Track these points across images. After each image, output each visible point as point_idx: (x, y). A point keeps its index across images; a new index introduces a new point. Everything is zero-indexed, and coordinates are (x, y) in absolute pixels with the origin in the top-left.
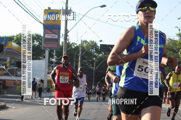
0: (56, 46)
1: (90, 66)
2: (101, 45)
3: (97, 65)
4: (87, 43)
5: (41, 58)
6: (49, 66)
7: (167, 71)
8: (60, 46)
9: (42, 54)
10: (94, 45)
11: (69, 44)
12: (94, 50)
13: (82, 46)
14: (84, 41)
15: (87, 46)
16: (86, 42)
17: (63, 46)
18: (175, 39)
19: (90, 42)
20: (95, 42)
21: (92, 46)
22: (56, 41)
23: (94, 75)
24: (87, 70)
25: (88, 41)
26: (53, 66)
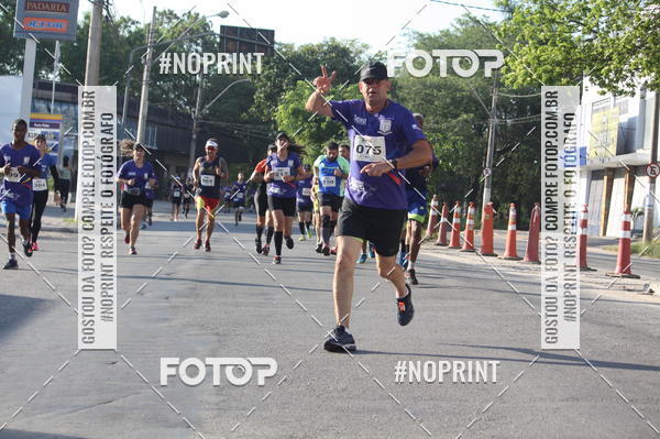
0: (62, 26)
1: (181, 102)
2: (222, 27)
3: (205, 100)
4: (175, 21)
5: (8, 68)
6: (35, 98)
7: (456, 130)
8: (78, 27)
9: (12, 56)
10: (198, 30)
11: (108, 19)
12: (197, 45)
13: (157, 31)
14: (163, 14)
15: (174, 32)
16: (170, 15)
17: (87, 26)
18: (491, 21)
19: (186, 17)
20: (204, 18)
21: (192, 31)
22: (64, 7)
23: (194, 136)
24: (172, 119)
25: (180, 15)
26: (49, 100)
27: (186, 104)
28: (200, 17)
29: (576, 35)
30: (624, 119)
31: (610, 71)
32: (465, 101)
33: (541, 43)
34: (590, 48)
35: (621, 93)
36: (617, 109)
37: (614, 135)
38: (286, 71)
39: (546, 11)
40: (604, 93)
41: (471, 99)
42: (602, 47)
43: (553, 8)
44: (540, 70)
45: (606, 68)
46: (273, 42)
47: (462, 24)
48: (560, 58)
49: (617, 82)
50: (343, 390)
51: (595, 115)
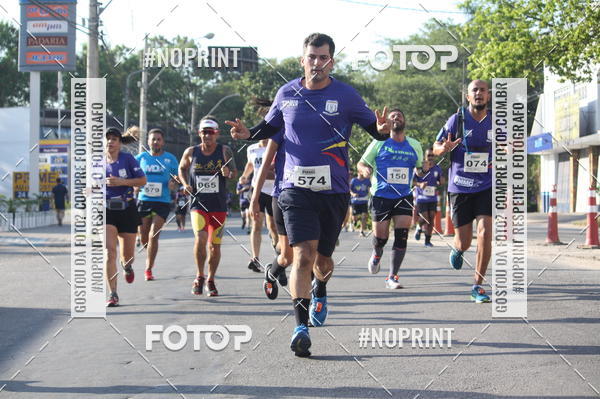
0: (63, 58)
1: (177, 120)
4: (166, 45)
5: (16, 100)
6: (43, 126)
7: (431, 125)
8: (78, 58)
9: (19, 89)
11: (104, 48)
14: (155, 40)
16: (161, 40)
17: (85, 56)
18: (455, 23)
19: (175, 42)
20: (193, 41)
22: (62, 41)
24: (170, 135)
25: (170, 40)
26: (56, 127)
27: (182, 121)
28: (189, 40)
29: (533, 30)
30: (584, 104)
31: (567, 60)
32: (437, 98)
33: (502, 39)
34: (547, 41)
35: (579, 80)
36: (577, 95)
37: (576, 119)
38: (271, 84)
39: (505, 10)
40: (563, 81)
41: (443, 97)
42: (559, 39)
43: (511, 6)
44: (503, 64)
45: (564, 58)
46: (257, 58)
47: (429, 28)
48: (520, 52)
49: (574, 69)
50: (340, 371)
51: (558, 101)
